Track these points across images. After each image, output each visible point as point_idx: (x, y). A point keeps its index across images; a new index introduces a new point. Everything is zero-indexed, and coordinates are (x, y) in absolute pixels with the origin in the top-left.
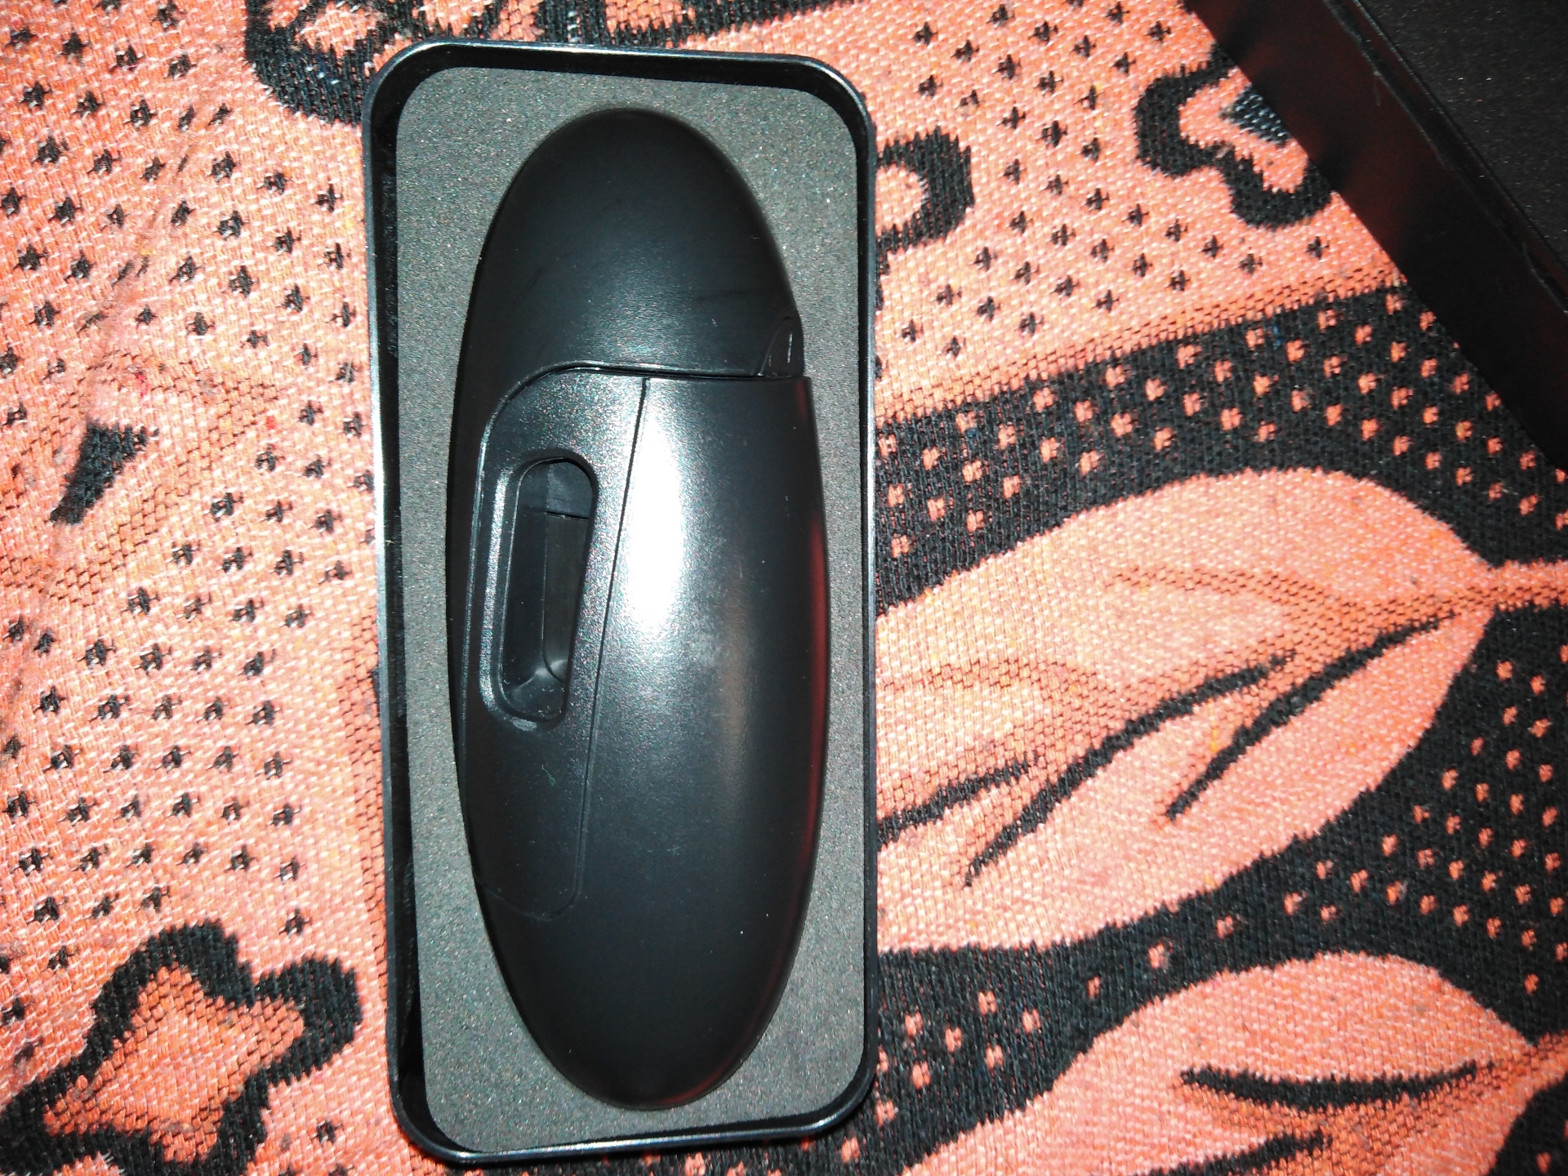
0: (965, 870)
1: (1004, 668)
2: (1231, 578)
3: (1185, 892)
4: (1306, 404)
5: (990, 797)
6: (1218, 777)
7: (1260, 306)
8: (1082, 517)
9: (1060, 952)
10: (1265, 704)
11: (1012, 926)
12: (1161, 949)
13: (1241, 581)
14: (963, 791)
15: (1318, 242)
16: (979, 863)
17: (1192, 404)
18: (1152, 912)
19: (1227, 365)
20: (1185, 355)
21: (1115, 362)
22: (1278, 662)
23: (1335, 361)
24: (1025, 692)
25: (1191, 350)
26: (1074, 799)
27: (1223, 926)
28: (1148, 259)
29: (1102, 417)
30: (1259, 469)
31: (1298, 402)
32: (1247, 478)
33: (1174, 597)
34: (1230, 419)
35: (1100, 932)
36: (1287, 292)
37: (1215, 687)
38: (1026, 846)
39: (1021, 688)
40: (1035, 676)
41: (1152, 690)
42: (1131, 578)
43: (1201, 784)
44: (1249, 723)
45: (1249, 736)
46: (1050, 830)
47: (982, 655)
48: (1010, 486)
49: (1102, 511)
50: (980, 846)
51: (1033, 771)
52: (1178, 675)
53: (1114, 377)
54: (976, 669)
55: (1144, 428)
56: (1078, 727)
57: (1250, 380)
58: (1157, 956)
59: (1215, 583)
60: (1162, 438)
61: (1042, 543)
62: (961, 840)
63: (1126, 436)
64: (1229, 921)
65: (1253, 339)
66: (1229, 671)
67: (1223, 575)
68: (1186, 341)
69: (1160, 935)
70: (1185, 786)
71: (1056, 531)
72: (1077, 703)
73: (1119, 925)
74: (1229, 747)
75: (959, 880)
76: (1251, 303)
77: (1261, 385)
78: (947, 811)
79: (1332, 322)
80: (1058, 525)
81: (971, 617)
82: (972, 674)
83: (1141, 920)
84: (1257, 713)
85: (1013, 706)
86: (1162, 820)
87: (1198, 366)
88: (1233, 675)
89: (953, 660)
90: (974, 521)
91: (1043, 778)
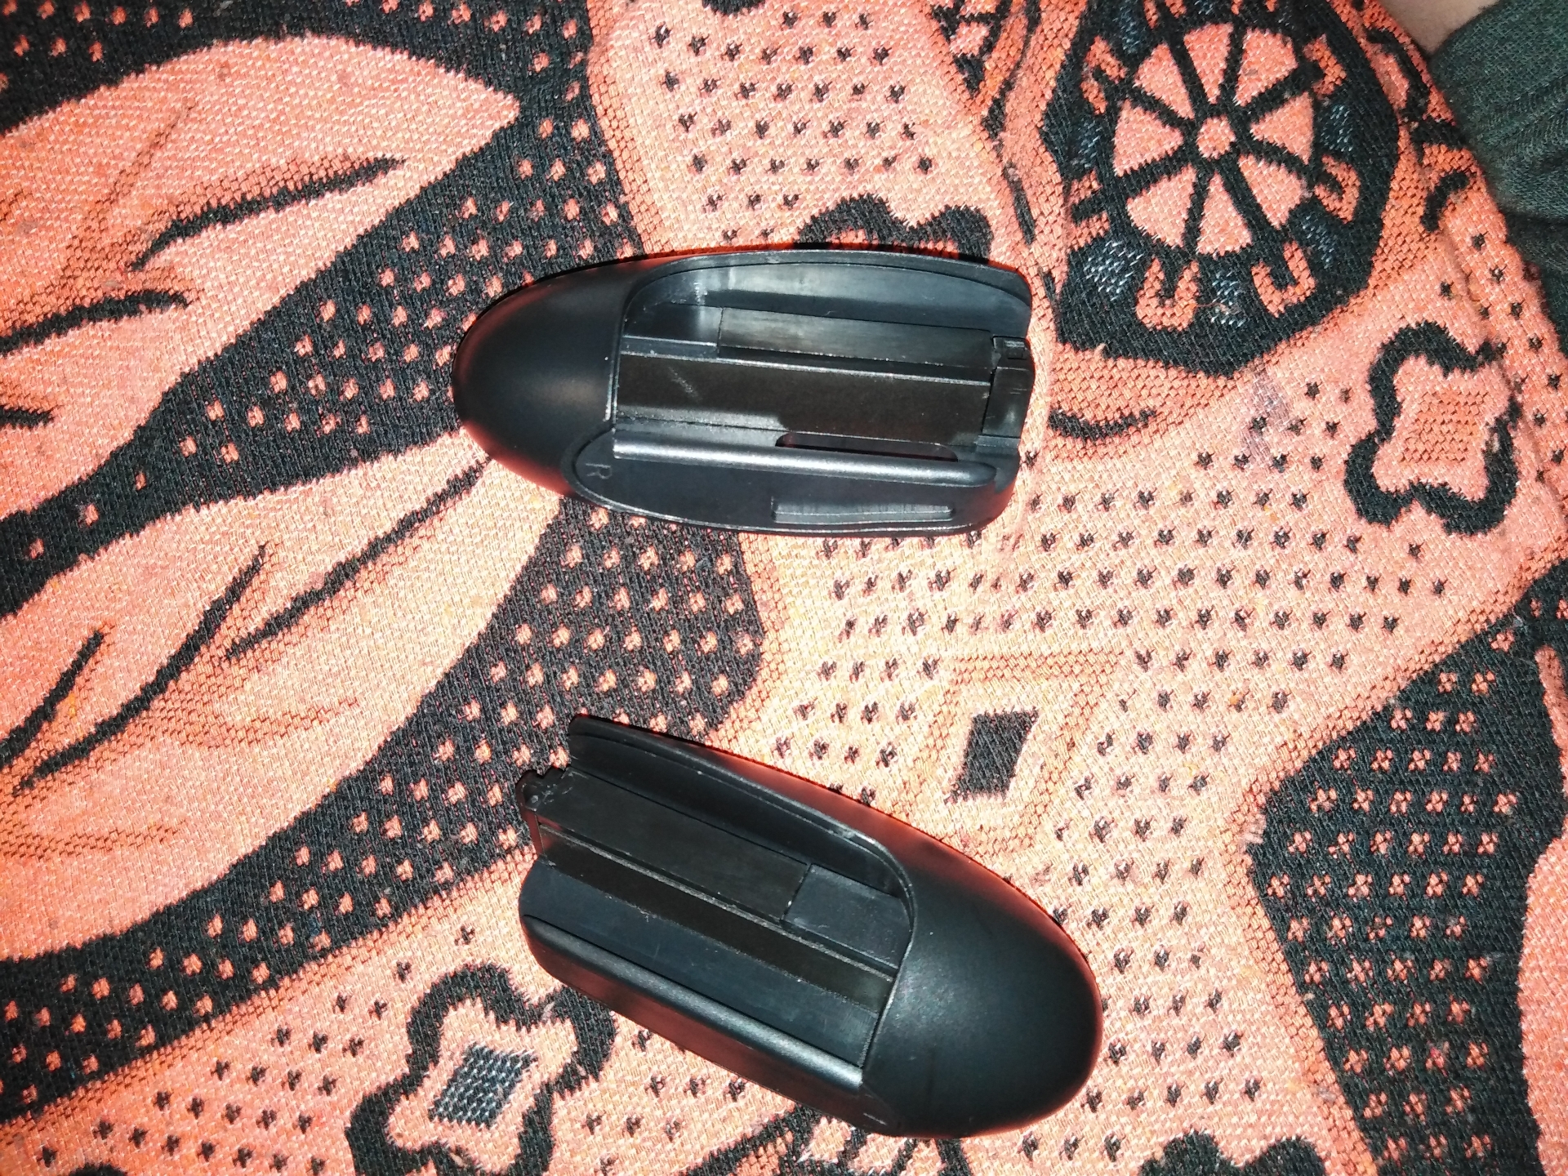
0: (267, 558)
1: (260, 735)
2: (79, 849)
3: (76, 573)
4: (37, 1016)
5: (256, 623)
6: (65, 674)
7: (90, 1095)
8: (215, 877)
9: (173, 506)
10: (34, 744)
11: (219, 520)
12: (89, 521)
13: (70, 848)
14: (277, 625)
15: (48, 1163)
16: (254, 569)
17: (137, 994)
18: (101, 550)
19: (111, 1035)
20: (149, 1037)
21: (207, 1018)
22: (27, 783)
23: (18, 1058)
24: (239, 718)
25: (144, 1042)
26: (184, 635)
27: (38, 548)
28: (192, 1115)
29: (209, 967)
30: (70, 949)
31: (45, 1016)
32: (78, 940)
33: (125, 824)
34: (102, 988)
35: (143, 527)
36: (69, 1111)
37: (79, 752)
38: (217, 588)
39: (243, 720)
40: (232, 732)
41: (133, 739)
42: (164, 833)
43: (77, 667)
44: (45, 726)
45: (43, 714)
46: (200, 605)
47: (280, 742)
48: (278, 892)
49: (198, 885)
50: (255, 582)
51: (221, 653)
52: (113, 756)
53: (206, 1005)
54: (283, 730)
55: (173, 964)
56: (189, 697)
57: (89, 1026)
58: (91, 515)
59: (92, 841)
60: (157, 959)
61: (245, 846)
62: (272, 583)
63: (188, 955)
64: (34, 554)
65: (93, 1063)
66: (70, 768)
67: (85, 850)
68: (149, 1049)
69: (92, 532)
70: (91, 661)
71: (234, 861)
72: (194, 717)
73: (127, 536)
74: (59, 701)
75: (269, 550)
76: (98, 1095)
77: (79, 1024)
78: (289, 605)
79: (25, 1092)
80: (234, 866)
81: (295, 773)
82: (286, 725)
83: (109, 543)
84: (39, 736)
85: (247, 705)
86: (106, 630)
87: (136, 1029)
88: (65, 765)
89: (304, 735)
90: (304, 856)
91: (213, 647)
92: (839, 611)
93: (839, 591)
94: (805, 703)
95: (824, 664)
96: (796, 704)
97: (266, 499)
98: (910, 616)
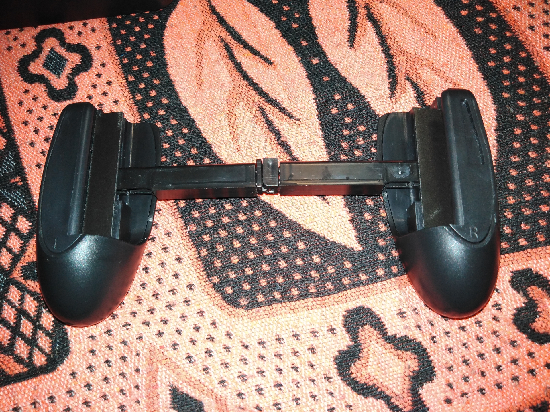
0: (294, 121)
1: (230, 117)
2: (198, 57)
3: (294, 56)
4: (143, 44)
5: (271, 117)
6: (259, 53)
7: (116, 61)
8: (182, 101)
9: (316, 90)
10: (236, 42)
11: (310, 106)
12: (313, 60)
13: (199, 54)
14: (269, 124)
15: (96, 47)
16: (291, 117)
17: (146, 75)
18: (302, 65)
19: (134, 67)
20: (131, 79)
21: (134, 98)
22: (223, 40)
23: (131, 38)
24: (237, 110)
25: (129, 77)
26: (269, 93)
27: (304, 44)
28: (102, 93)
29: (151, 99)
30: (164, 54)
31: (143, 46)
32: (167, 57)
33: (205, 72)
34: (150, 64)
35: (309, 79)
36: (111, 54)
37: (232, 57)
38: (285, 104)
39: (236, 112)
40: (232, 108)
41: (234, 75)
42: (200, 84)
43: (261, 57)
44: (242, 46)
45: (246, 45)
46: (279, 98)
47: (227, 124)
48: (174, 122)
49: (180, 95)
50: (286, 117)
51: (261, 105)
52: (229, 68)
53: (139, 97)
54: (231, 125)
55: (154, 87)
56: (246, 94)
57: (138, 60)
58: (315, 61)
59: (200, 61)
60: (156, 82)
61: (191, 111)
62: (285, 123)
63: (156, 92)
64: (302, 42)
65: (125, 61)
66: (226, 54)
67: (197, 59)
68: (127, 79)
69: (309, 62)
70: (263, 61)
71: (187, 108)
72: (239, 95)
73: (306, 74)
74: (250, 51)
75: (297, 122)
76: (115, 63)
77: (139, 57)
78: (276, 128)
79: (120, 41)
80: (185, 108)
81: (215, 129)
82: (232, 127)
83: (304, 68)
84: (238, 44)
85: (241, 113)
86: (273, 66)
87: (134, 75)
88: (228, 52)
89: (228, 132)
90: (185, 131)
91: (264, 102)
92: (253, 343)
93: (261, 343)
94: (217, 325)
95: (231, 334)
96: (217, 321)
97: (317, 122)
98: (245, 375)
